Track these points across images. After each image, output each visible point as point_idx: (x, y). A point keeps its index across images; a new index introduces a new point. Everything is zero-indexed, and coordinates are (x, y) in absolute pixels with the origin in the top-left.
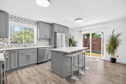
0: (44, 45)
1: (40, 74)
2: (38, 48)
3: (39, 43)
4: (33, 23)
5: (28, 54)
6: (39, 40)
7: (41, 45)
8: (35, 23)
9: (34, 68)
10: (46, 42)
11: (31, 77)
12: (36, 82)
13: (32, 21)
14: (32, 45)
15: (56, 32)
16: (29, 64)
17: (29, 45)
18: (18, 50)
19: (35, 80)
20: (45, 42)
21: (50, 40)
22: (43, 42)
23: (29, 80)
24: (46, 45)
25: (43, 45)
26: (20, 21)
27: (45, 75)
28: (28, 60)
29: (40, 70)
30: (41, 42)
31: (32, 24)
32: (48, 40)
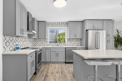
0: (75, 45)
1: (62, 73)
2: (66, 48)
3: (69, 43)
4: (64, 24)
5: (57, 52)
6: (69, 40)
7: (71, 44)
8: (66, 24)
9: (61, 66)
10: (77, 42)
11: (54, 73)
12: (55, 79)
13: (63, 23)
14: (63, 45)
15: (88, 30)
16: (58, 61)
17: (61, 45)
18: (50, 48)
19: (55, 77)
20: (75, 42)
21: (81, 39)
22: (73, 42)
23: (52, 75)
24: (77, 45)
25: (73, 45)
26: (54, 25)
27: (66, 77)
28: (57, 57)
29: (64, 70)
30: (71, 42)
31: (63, 26)
32: (79, 40)
